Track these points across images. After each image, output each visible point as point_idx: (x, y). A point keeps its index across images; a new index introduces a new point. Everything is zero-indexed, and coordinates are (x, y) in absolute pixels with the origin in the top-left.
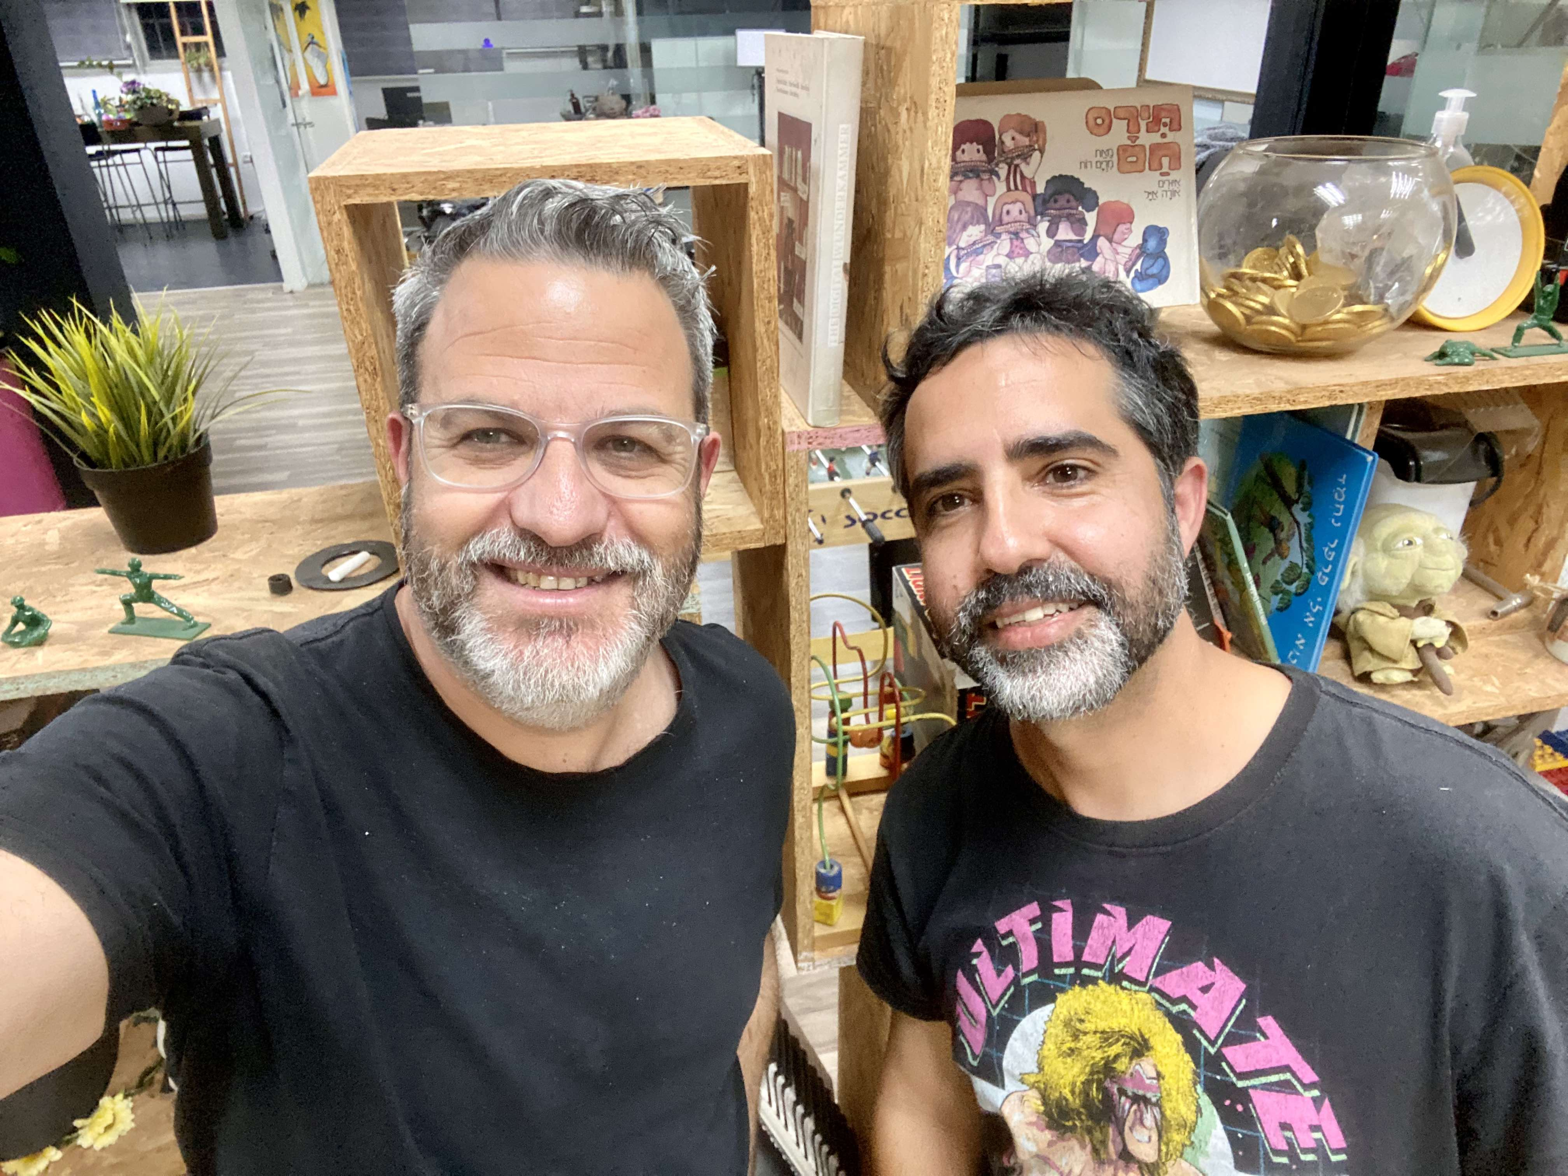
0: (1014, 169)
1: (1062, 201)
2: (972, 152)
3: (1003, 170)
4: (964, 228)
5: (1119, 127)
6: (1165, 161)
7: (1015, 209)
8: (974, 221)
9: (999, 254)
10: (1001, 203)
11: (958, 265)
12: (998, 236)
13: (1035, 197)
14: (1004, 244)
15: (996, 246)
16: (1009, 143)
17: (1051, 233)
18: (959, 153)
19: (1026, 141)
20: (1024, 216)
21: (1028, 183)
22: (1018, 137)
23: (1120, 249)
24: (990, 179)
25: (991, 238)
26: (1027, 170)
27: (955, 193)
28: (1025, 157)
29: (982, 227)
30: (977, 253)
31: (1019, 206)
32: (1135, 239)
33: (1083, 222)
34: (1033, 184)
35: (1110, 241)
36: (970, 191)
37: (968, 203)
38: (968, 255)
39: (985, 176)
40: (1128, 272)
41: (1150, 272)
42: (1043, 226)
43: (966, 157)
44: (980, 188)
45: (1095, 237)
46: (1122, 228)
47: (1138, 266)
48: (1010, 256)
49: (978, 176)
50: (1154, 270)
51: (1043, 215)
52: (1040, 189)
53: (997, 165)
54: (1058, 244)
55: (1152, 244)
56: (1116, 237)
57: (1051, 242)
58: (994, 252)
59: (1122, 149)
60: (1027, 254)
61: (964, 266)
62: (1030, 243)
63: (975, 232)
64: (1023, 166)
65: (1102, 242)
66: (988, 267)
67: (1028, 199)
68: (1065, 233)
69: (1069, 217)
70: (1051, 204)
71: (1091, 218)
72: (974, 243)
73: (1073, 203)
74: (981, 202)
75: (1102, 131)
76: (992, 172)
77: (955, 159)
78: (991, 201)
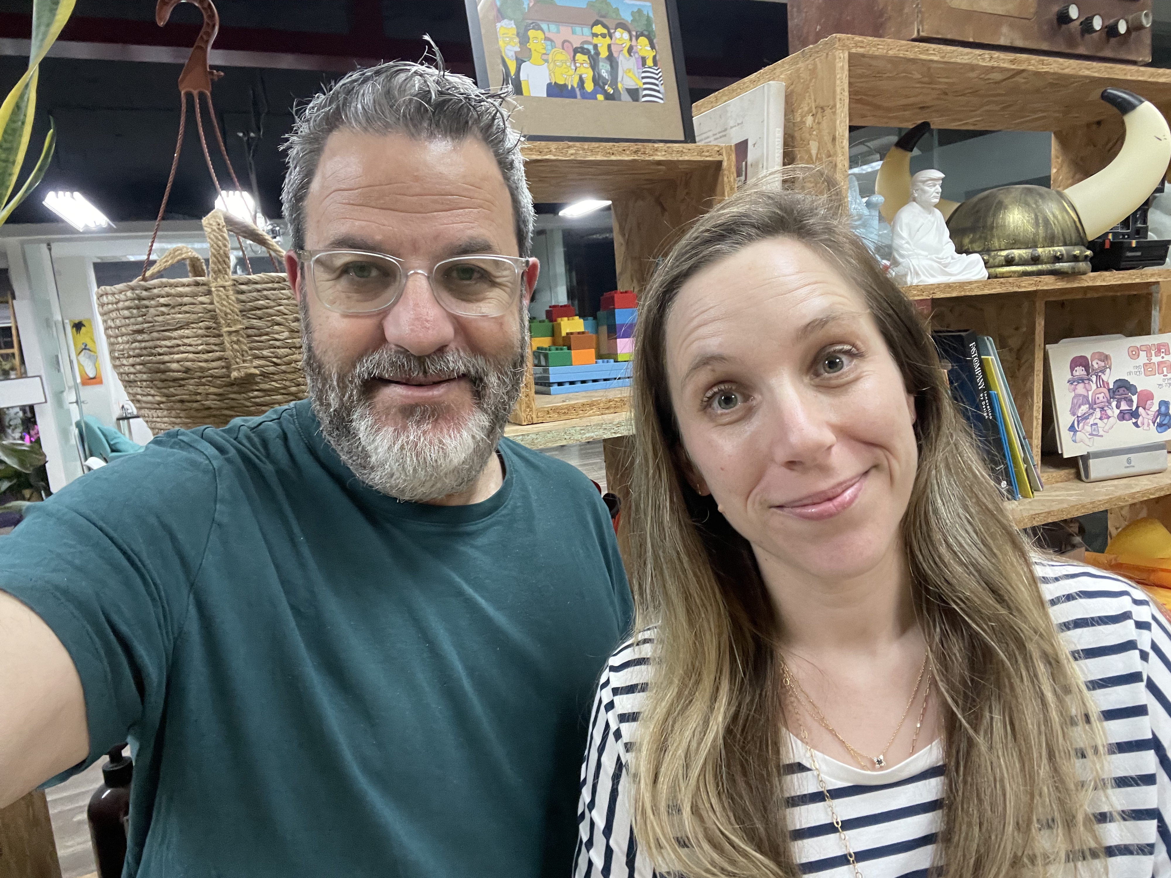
0: (1099, 377)
1: (1121, 390)
2: (1080, 371)
3: (1094, 378)
4: (1080, 407)
5: (1143, 354)
6: (1165, 369)
7: (1101, 396)
8: (1083, 404)
9: (1096, 419)
10: (1095, 394)
11: (1078, 425)
12: (1095, 409)
13: (1109, 390)
14: (1098, 413)
15: (1094, 415)
16: (1096, 366)
17: (1118, 407)
18: (1074, 372)
19: (1103, 364)
20: (1105, 400)
21: (1105, 384)
22: (1100, 362)
23: (1149, 412)
24: (1089, 383)
25: (1091, 411)
26: (1105, 377)
27: (1074, 390)
28: (1103, 372)
29: (1087, 406)
30: (1087, 418)
31: (1102, 395)
32: (1155, 408)
33: (1132, 401)
34: (1108, 384)
35: (1144, 409)
36: (1080, 389)
37: (1080, 395)
38: (1082, 420)
39: (1086, 382)
40: (1154, 423)
41: (1164, 422)
42: (1114, 404)
43: (1077, 374)
44: (1085, 387)
45: (1137, 408)
46: (1149, 402)
47: (1158, 420)
48: (1101, 419)
49: (1083, 382)
50: (1165, 422)
51: (1113, 398)
52: (1111, 387)
53: (1091, 376)
54: (1121, 412)
55: (1163, 409)
56: (1147, 407)
57: (1118, 411)
58: (1093, 417)
59: (1145, 365)
60: (1109, 417)
61: (1081, 425)
62: (1109, 412)
63: (1084, 408)
64: (1103, 376)
65: (1141, 410)
66: (1092, 425)
67: (1106, 391)
68: (1124, 406)
69: (1125, 399)
70: (1117, 393)
71: (1135, 398)
72: (1084, 414)
73: (1126, 392)
74: (1086, 394)
75: (1136, 356)
76: (1089, 380)
77: (1072, 375)
78: (1090, 393)
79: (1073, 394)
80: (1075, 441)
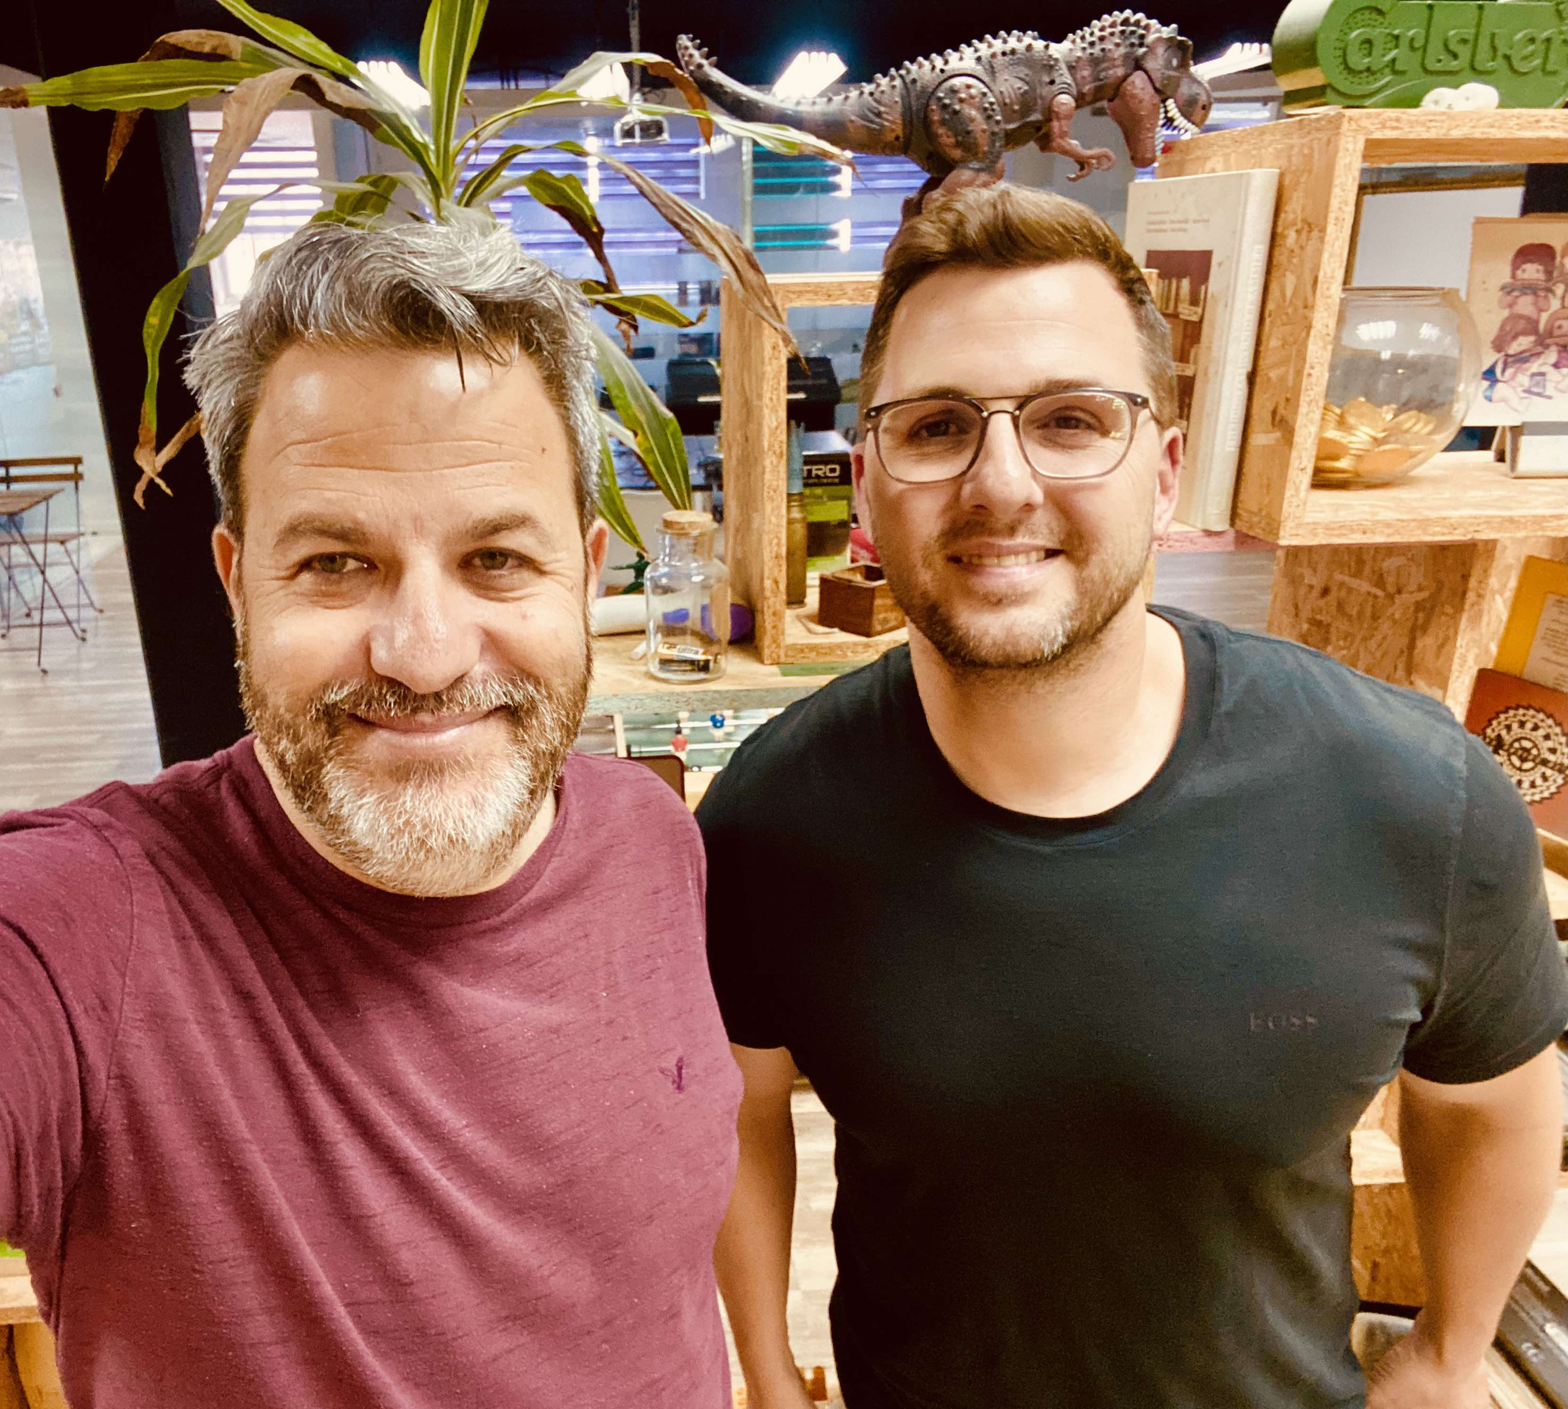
2: (1532, 271)
3: (1560, 289)
4: (1515, 337)
8: (1524, 333)
9: (1545, 364)
10: (1554, 317)
11: (1504, 371)
12: (1547, 347)
15: (1543, 357)
18: (1519, 272)
24: (1546, 297)
25: (1540, 349)
27: (1510, 306)
29: (1533, 338)
30: (1525, 360)
36: (1525, 305)
37: (1521, 317)
38: (1515, 362)
39: (1542, 294)
43: (1526, 276)
44: (1535, 304)
48: (1556, 366)
49: (1535, 293)
53: (1554, 284)
58: (1541, 361)
61: (1510, 371)
63: (1524, 342)
66: (1533, 375)
72: (1522, 352)
74: (1534, 316)
76: (1550, 290)
77: (1514, 276)
78: (1544, 317)
79: (1506, 313)
80: (1489, 399)
